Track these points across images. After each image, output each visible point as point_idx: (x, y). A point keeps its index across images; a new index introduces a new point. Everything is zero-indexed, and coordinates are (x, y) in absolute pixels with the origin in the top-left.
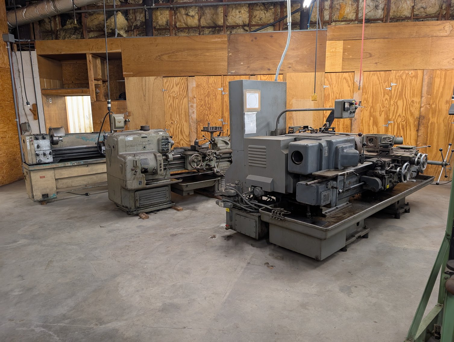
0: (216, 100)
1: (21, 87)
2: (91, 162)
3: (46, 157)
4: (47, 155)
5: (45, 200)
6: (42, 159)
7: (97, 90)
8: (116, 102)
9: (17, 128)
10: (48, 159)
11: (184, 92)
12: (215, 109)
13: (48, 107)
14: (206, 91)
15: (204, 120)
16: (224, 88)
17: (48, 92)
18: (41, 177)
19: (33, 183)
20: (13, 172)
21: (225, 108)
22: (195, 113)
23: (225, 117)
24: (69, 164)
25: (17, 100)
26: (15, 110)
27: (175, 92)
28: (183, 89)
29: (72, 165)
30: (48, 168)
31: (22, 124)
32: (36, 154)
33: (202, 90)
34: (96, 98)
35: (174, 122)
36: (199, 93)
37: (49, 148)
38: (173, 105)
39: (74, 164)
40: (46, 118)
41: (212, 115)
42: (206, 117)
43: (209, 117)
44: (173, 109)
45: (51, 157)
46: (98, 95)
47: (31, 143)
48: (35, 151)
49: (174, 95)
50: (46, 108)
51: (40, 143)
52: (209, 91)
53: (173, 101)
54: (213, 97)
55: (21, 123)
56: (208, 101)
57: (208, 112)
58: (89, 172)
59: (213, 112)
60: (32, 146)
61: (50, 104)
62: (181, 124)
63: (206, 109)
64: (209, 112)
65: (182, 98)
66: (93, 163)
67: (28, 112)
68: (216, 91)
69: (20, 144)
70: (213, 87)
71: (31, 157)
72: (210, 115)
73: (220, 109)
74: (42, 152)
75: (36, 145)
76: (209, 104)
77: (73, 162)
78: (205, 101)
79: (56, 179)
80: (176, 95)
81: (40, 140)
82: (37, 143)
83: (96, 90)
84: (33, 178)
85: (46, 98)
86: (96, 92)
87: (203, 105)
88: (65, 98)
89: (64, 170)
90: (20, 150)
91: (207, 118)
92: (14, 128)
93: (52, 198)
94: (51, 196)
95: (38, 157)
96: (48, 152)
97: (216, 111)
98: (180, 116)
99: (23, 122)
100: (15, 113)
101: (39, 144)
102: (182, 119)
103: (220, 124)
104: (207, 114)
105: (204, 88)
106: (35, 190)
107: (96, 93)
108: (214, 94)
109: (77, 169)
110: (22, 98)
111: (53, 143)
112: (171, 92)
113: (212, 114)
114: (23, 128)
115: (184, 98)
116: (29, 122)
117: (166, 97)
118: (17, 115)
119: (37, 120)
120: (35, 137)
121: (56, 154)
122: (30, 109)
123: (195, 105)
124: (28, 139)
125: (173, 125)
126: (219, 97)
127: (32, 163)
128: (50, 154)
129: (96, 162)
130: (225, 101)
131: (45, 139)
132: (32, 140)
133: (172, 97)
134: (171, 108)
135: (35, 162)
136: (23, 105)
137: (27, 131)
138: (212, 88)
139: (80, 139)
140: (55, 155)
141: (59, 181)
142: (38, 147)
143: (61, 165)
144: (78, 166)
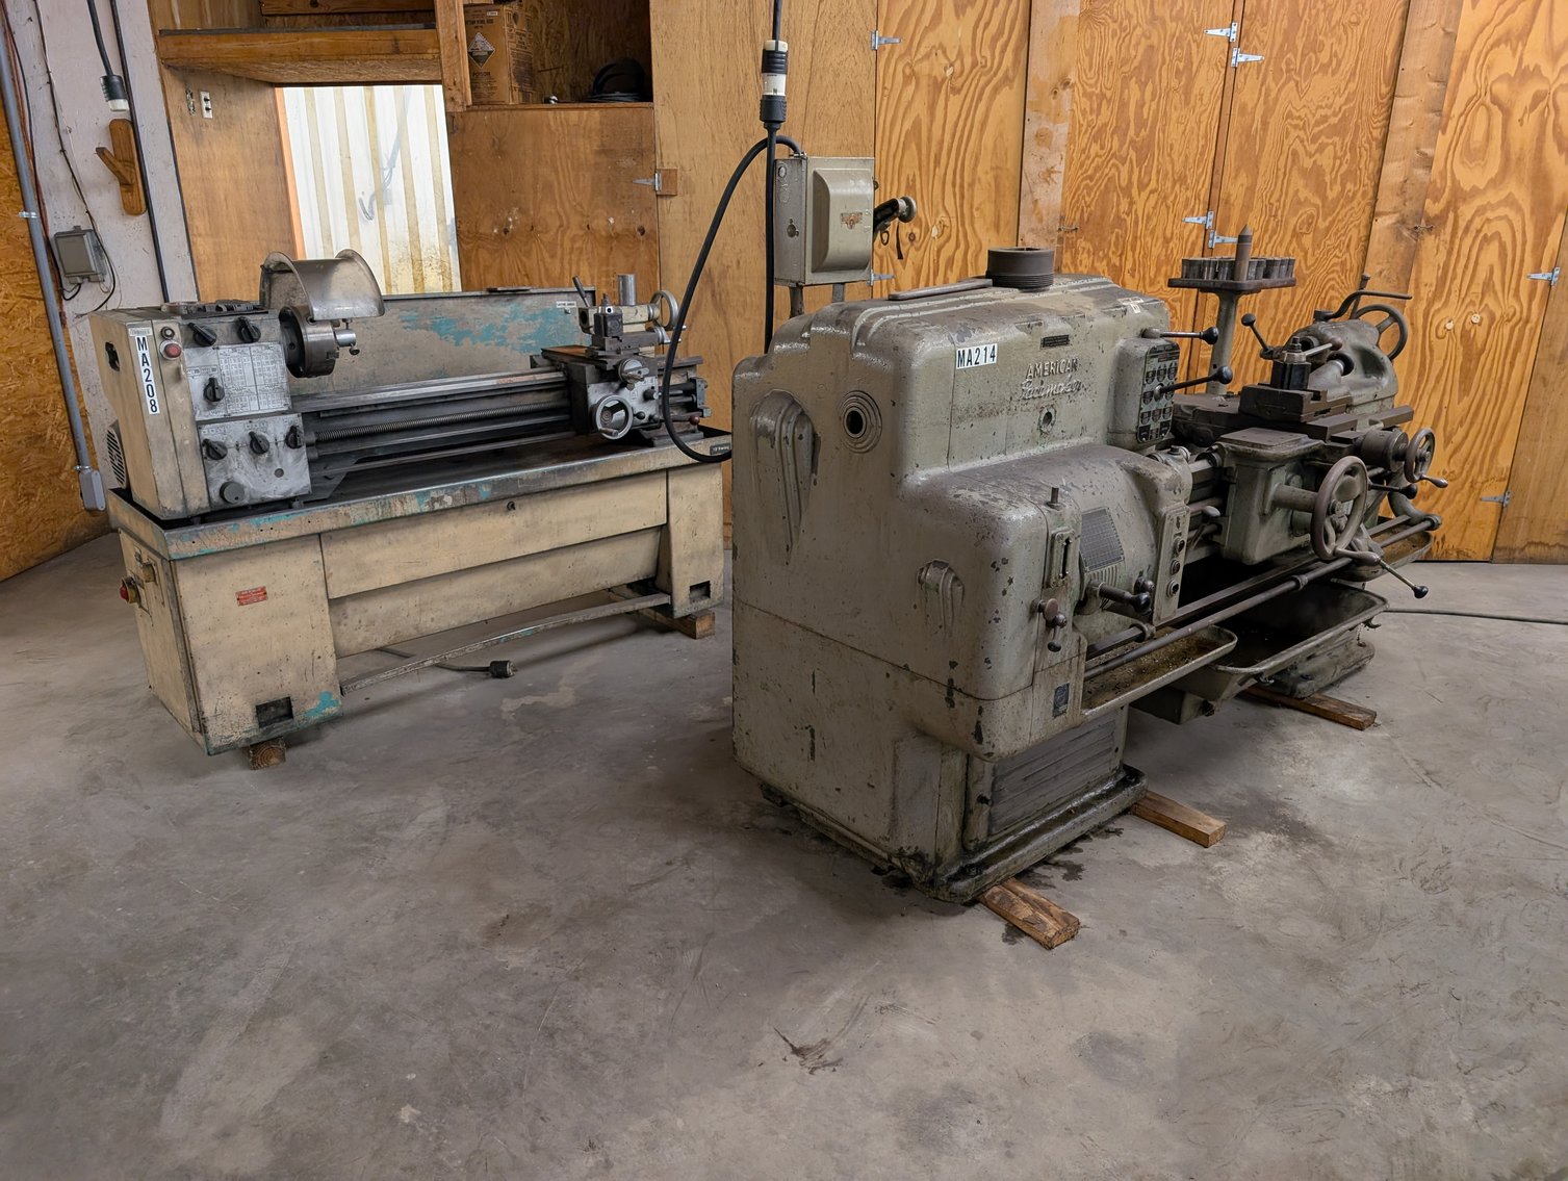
0: (1187, 102)
1: (35, 18)
2: (534, 481)
3: (270, 460)
4: (273, 446)
5: (274, 734)
6: (241, 478)
7: (479, 37)
8: (596, 114)
9: (32, 264)
10: (280, 473)
11: (1003, 51)
12: (1175, 157)
13: (198, 138)
14: (1138, 44)
15: (1102, 217)
16: (1246, 23)
17: (198, 47)
18: (243, 599)
19: (197, 641)
20: (33, 507)
21: (1233, 147)
22: (1059, 179)
23: (1227, 202)
24: (410, 501)
25: (18, 97)
26: (14, 156)
27: (944, 52)
28: (1000, 32)
29: (426, 508)
30: (285, 534)
31: (58, 236)
32: (206, 443)
33: (1114, 34)
34: (473, 88)
35: (928, 230)
36: (1089, 54)
37: (280, 404)
38: (930, 130)
39: (440, 500)
40: (191, 204)
41: (1152, 192)
42: (1118, 204)
43: (1131, 203)
44: (928, 155)
45: (298, 459)
46: (482, 68)
47: (169, 368)
48: (199, 425)
49: (938, 72)
50: (185, 149)
51: (223, 365)
52: (1151, 47)
53: (932, 107)
54: (1174, 83)
55: (51, 234)
56: (1141, 105)
57: (1131, 172)
58: (518, 541)
59: (1158, 172)
60: (175, 392)
61: (205, 124)
62: (962, 246)
63: (1123, 152)
64: (1136, 170)
65: (987, 85)
66: (545, 486)
67: (91, 169)
68: (1194, 46)
69: (55, 351)
70: (1177, 18)
71: (171, 468)
72: (1141, 188)
73: (1202, 154)
74: (237, 433)
75: (197, 384)
76: (1144, 125)
77: (434, 490)
78: (1123, 105)
79: (334, 603)
80: (949, 72)
81: (225, 349)
82: (205, 368)
83: (470, 39)
84: (192, 606)
85: (182, 91)
86: (470, 54)
87: (1109, 131)
88: (274, 97)
89: (378, 540)
90: (59, 387)
91: (1124, 206)
92: (19, 261)
93: (315, 717)
94: (309, 709)
95: (216, 466)
96: (276, 430)
97: (1177, 169)
98: (962, 197)
99: (64, 230)
100: (17, 173)
101: (216, 375)
102: (976, 213)
103: (1194, 244)
104: (1124, 184)
105: (1126, 23)
106: (209, 684)
107: (475, 58)
108: (1181, 66)
109: (448, 529)
110: (50, 82)
111: (303, 362)
112: (923, 51)
113: (1153, 185)
114: (68, 262)
115: (996, 90)
116: (99, 230)
117: (888, 85)
118: (26, 187)
119: (144, 217)
120: (191, 326)
121: (325, 436)
122: (101, 151)
123: (1062, 130)
124: (142, 343)
125: (918, 249)
126: (1208, 81)
127: (179, 508)
128: (292, 440)
129: (559, 483)
130: (1243, 108)
131: (252, 340)
132: (172, 351)
133: (924, 82)
134: (914, 147)
135: (198, 501)
136: (57, 126)
137: (89, 276)
138: (1171, 26)
139: (426, 329)
140: (319, 443)
141: (350, 607)
142: (213, 392)
143: (359, 510)
144: (455, 514)
